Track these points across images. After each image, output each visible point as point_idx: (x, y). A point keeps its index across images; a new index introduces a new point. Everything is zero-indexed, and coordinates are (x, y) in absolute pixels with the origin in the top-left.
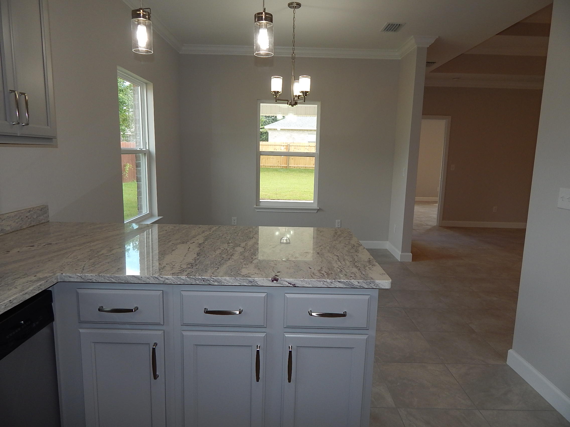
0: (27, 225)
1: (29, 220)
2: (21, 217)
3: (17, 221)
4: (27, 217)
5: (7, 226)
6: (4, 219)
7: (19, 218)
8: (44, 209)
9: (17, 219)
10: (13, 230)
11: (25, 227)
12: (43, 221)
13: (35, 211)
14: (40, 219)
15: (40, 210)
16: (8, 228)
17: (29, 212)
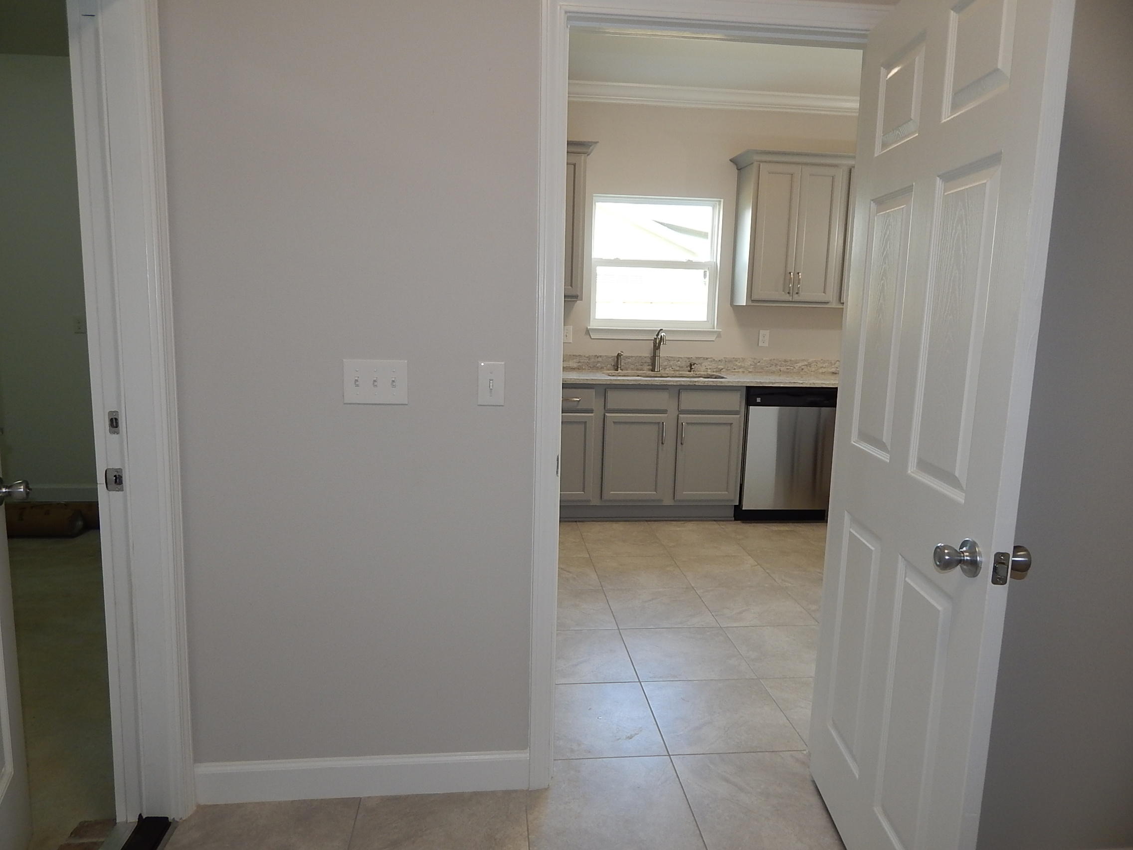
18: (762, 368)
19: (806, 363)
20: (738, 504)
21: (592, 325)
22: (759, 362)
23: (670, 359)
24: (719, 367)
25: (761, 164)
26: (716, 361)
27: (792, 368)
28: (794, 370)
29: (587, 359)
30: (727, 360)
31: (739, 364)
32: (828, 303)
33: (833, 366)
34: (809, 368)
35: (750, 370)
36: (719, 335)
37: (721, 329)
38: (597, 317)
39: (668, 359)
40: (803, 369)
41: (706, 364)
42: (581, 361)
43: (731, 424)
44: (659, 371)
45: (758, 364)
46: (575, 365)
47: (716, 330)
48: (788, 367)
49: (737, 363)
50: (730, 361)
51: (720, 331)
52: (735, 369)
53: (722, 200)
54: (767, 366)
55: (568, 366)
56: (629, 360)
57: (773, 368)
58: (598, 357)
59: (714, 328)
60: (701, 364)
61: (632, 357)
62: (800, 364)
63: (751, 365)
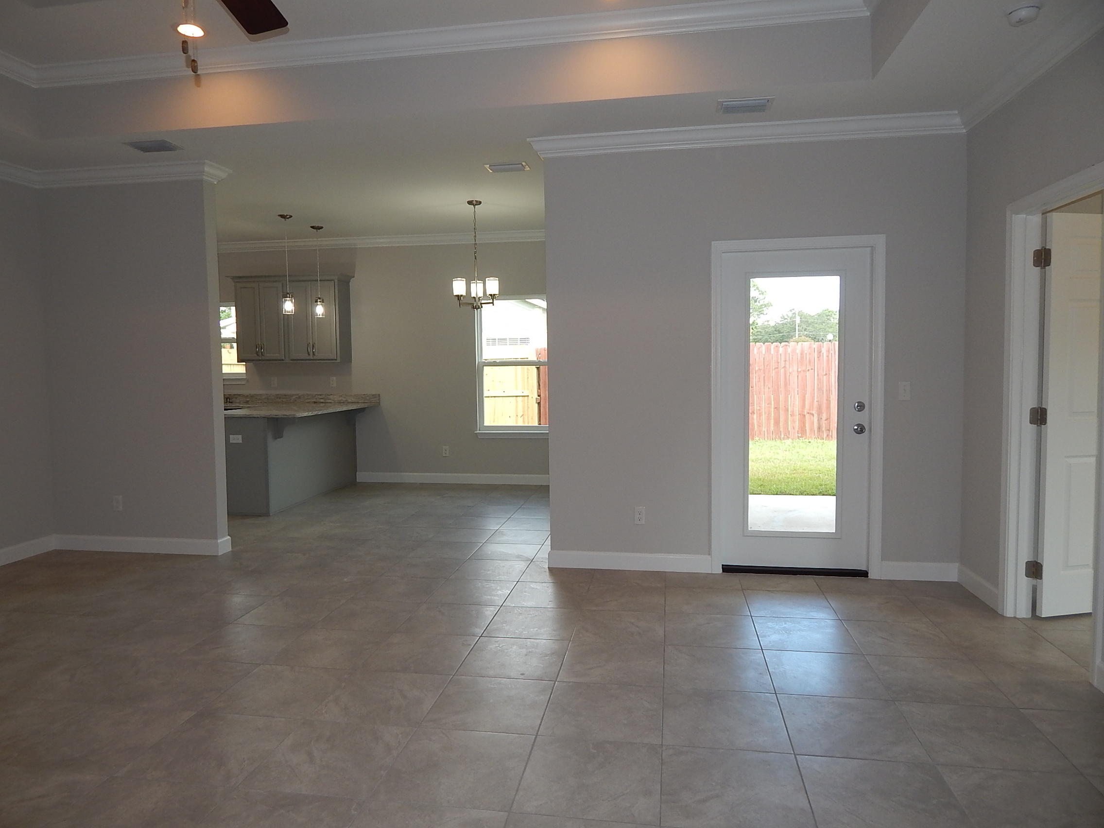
4: (362, 397)
17: (364, 395)
18: (272, 400)
22: (270, 396)
24: (247, 399)
25: (236, 284)
26: (245, 396)
31: (259, 398)
37: (248, 377)
41: (240, 398)
48: (287, 399)
49: (257, 397)
50: (253, 396)
51: (248, 379)
54: (275, 398)
57: (279, 400)
60: (236, 398)
62: (294, 397)
63: (265, 398)
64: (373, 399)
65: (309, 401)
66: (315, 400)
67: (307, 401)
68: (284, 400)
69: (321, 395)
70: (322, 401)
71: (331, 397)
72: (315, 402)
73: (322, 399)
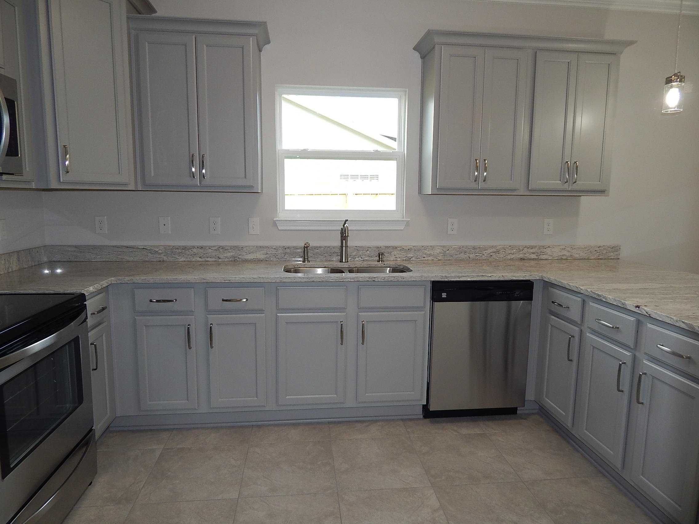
0: (595, 257)
1: (599, 254)
2: (590, 250)
3: (586, 252)
4: (596, 251)
5: (576, 254)
6: (575, 249)
7: (588, 250)
8: (616, 249)
9: (586, 251)
10: (581, 258)
11: (592, 258)
12: (612, 257)
13: (605, 248)
14: (609, 255)
15: (611, 248)
16: (577, 256)
17: (599, 248)
18: (451, 256)
19: (494, 250)
20: (425, 404)
21: (281, 216)
22: (448, 250)
23: (359, 249)
24: (409, 255)
25: (443, 47)
26: (406, 250)
27: (481, 255)
28: (483, 256)
29: (274, 250)
30: (416, 249)
31: (429, 253)
32: (516, 190)
33: (521, 252)
34: (497, 254)
35: (439, 258)
36: (408, 224)
37: (409, 218)
38: (287, 207)
39: (358, 249)
40: (491, 256)
41: (396, 253)
42: (269, 252)
43: (415, 321)
44: (348, 262)
45: (448, 252)
46: (262, 257)
47: (404, 219)
48: (477, 254)
49: (426, 252)
50: (419, 250)
51: (409, 221)
52: (424, 257)
53: (407, 89)
54: (456, 253)
55: (255, 258)
56: (317, 250)
57: (463, 256)
58: (285, 249)
59: (403, 218)
60: (390, 253)
61: (320, 247)
62: (489, 251)
63: (440, 253)
64: (612, 254)
65: (512, 256)
66: (521, 256)
67: (509, 257)
68: (471, 256)
69: (532, 247)
70: (533, 256)
71: (548, 251)
72: (522, 259)
73: (533, 253)
